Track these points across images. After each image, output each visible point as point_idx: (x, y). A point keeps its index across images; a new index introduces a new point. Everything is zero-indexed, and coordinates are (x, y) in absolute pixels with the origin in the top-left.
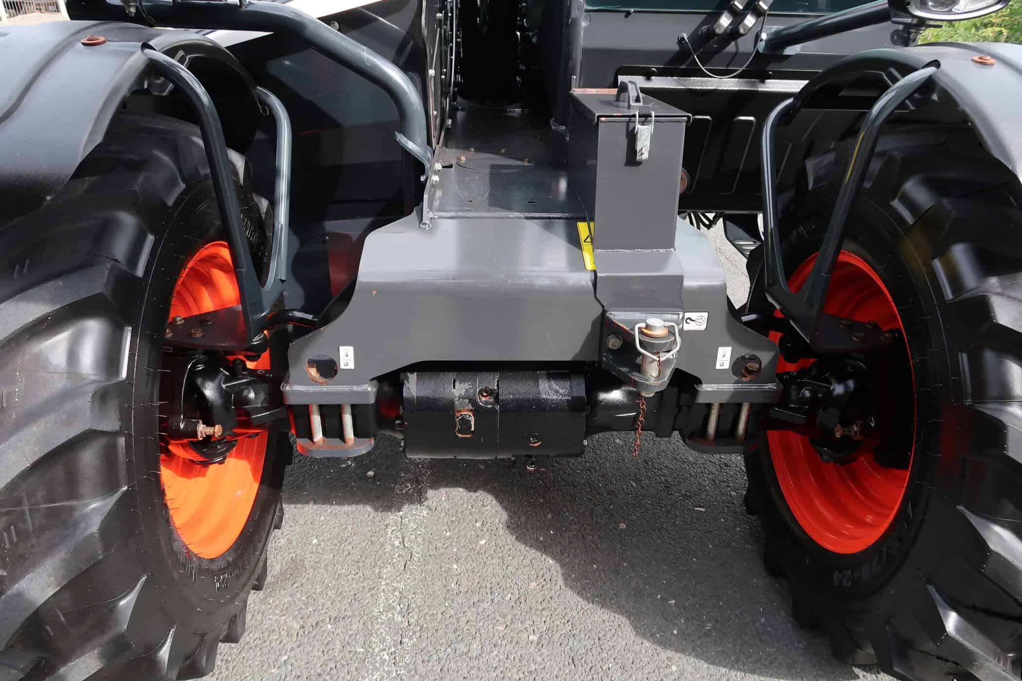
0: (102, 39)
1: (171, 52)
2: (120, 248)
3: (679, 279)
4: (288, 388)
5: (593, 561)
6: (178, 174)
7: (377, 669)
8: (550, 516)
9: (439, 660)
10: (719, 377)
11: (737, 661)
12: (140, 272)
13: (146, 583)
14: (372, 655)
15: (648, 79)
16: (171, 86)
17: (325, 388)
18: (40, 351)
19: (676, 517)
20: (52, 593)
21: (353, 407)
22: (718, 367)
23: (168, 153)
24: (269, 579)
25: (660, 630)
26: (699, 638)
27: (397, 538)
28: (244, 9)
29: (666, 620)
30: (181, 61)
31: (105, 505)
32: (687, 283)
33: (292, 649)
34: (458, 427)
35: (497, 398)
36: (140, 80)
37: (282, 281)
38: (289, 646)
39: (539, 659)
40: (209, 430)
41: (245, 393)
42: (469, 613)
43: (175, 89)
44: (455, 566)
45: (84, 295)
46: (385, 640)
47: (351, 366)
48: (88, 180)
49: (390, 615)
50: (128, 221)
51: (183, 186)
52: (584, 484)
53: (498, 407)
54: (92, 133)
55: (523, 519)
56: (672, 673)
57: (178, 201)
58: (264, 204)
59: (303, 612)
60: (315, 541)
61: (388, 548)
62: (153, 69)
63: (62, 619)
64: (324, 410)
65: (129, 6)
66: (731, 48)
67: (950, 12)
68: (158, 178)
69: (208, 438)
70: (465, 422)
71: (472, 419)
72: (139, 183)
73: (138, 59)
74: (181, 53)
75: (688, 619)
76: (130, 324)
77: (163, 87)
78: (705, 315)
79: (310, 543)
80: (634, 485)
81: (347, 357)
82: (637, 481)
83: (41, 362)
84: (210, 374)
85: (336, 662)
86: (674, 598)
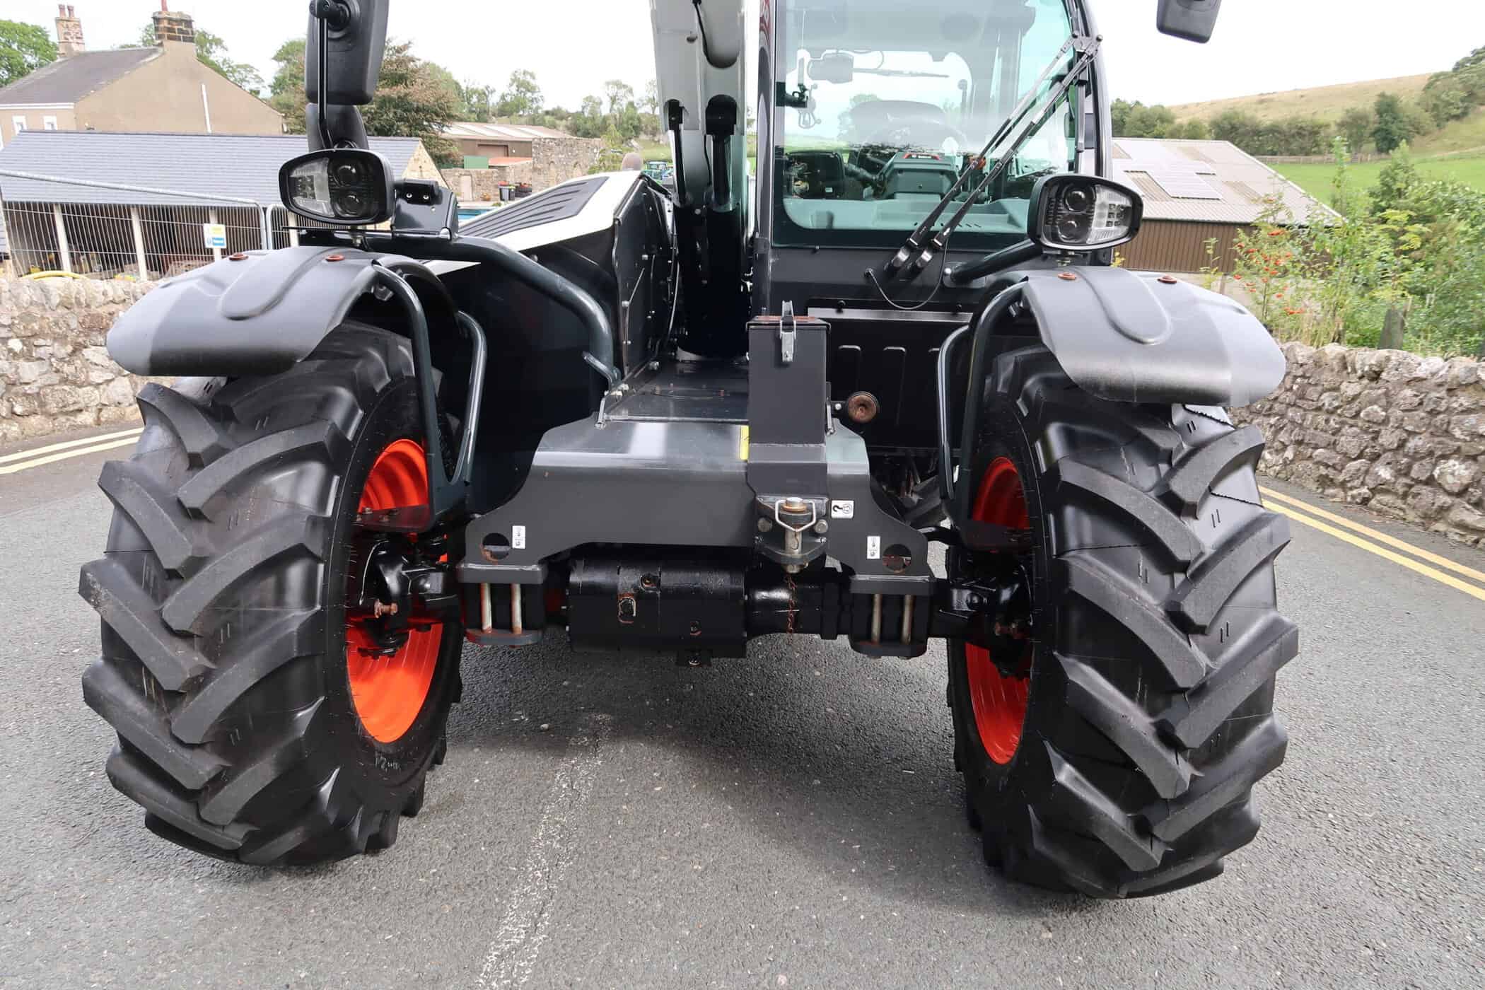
0: (341, 257)
1: (394, 268)
2: (338, 416)
3: (824, 467)
4: (463, 566)
5: (777, 809)
6: (385, 369)
7: (529, 884)
8: (737, 771)
9: (595, 879)
10: (872, 566)
11: (916, 896)
12: (350, 436)
13: (323, 704)
14: (525, 872)
15: (839, 311)
16: (391, 293)
17: (497, 568)
18: (270, 485)
19: (880, 776)
20: (252, 683)
21: (523, 587)
22: (869, 557)
23: (380, 352)
24: (424, 809)
25: (837, 867)
26: (879, 877)
27: (565, 781)
28: (453, 242)
29: (846, 860)
30: (401, 275)
31: (303, 616)
32: (829, 471)
33: (442, 865)
34: (620, 612)
35: (659, 584)
36: (369, 287)
37: (467, 484)
38: (439, 862)
39: (701, 884)
40: (386, 608)
41: (422, 582)
42: (633, 845)
43: (393, 297)
44: (625, 807)
45: (308, 442)
46: (540, 861)
47: (523, 546)
48: (318, 362)
49: (548, 843)
50: (345, 394)
51: (388, 379)
52: (782, 745)
53: (659, 593)
54: (334, 318)
55: (707, 772)
56: (841, 903)
57: (384, 390)
58: (454, 422)
59: (458, 837)
60: (477, 781)
61: (555, 789)
62: (379, 280)
63: (251, 723)
64: (494, 589)
65: (356, 238)
66: (917, 282)
67: (1084, 243)
68: (371, 370)
69: (386, 615)
70: (627, 606)
71: (634, 603)
72: (357, 367)
73: (368, 271)
74: (400, 271)
75: (871, 862)
76: (338, 474)
77: (385, 294)
78: (852, 503)
79: (472, 782)
80: (839, 748)
81: (519, 537)
82: (843, 745)
83: (269, 493)
84: (391, 562)
85: (486, 877)
86: (859, 843)
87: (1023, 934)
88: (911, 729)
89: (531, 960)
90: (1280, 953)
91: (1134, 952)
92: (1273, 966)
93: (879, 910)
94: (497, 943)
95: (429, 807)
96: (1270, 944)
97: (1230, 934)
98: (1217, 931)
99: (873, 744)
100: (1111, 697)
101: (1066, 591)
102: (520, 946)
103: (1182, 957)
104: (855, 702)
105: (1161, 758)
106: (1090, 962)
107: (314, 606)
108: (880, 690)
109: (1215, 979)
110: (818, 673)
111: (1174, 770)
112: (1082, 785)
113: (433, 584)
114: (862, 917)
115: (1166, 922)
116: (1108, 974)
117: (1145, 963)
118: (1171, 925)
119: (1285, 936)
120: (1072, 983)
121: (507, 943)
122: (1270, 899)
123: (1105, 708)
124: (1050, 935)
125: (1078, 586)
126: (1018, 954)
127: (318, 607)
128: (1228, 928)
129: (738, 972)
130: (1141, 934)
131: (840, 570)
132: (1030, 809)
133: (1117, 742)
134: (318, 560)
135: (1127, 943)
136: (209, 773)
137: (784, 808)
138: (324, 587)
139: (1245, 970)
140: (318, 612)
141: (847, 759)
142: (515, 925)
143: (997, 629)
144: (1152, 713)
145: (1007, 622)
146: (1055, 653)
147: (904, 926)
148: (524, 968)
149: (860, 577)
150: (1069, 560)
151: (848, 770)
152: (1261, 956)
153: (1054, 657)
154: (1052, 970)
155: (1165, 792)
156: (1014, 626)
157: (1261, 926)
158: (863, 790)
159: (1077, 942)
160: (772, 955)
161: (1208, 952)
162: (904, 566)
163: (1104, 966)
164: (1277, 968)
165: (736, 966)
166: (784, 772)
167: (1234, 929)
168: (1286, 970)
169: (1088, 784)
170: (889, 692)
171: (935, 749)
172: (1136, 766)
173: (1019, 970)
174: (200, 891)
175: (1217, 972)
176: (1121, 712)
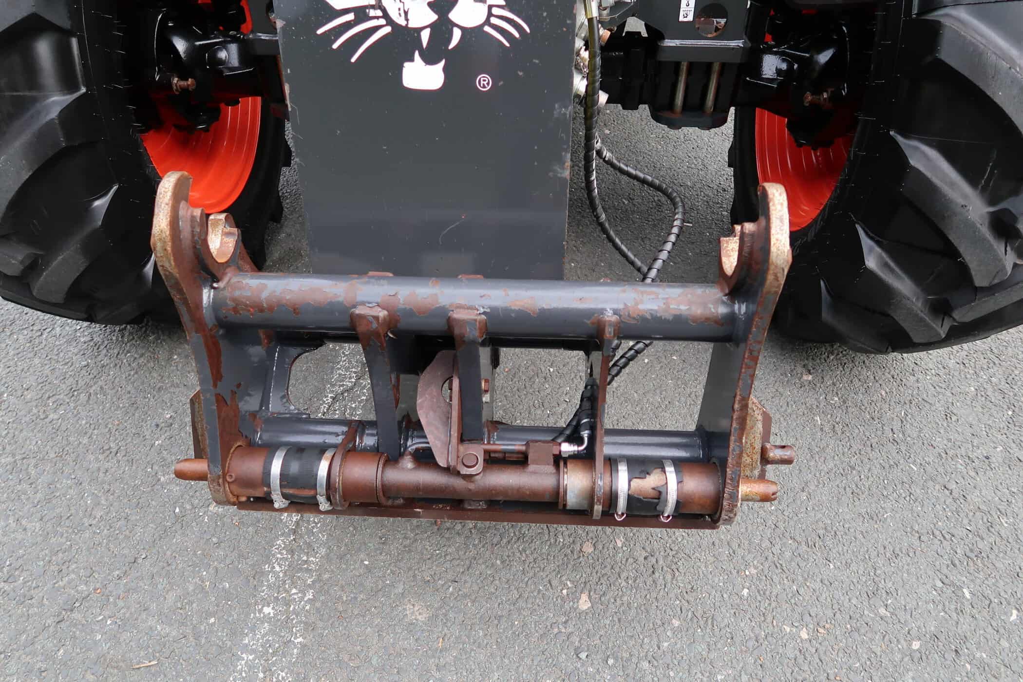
87: (786, 376)
88: (689, 184)
89: (360, 402)
90: (1011, 394)
91: (883, 393)
92: (1006, 407)
93: (661, 355)
94: (333, 385)
95: (273, 261)
96: (1004, 386)
97: (968, 376)
98: (956, 374)
99: (656, 198)
100: (952, 184)
101: (929, 59)
102: (352, 388)
103: (926, 398)
104: (640, 158)
105: (990, 249)
106: (844, 402)
107: (78, 89)
108: (663, 147)
109: (954, 418)
110: (607, 132)
111: (1000, 260)
112: (892, 271)
113: (230, 55)
114: (646, 361)
115: (912, 365)
116: (860, 414)
117: (892, 403)
118: (916, 369)
119: (1016, 378)
120: (829, 422)
121: (340, 386)
122: (1005, 344)
123: (945, 196)
124: (810, 377)
125: (947, 54)
126: (782, 395)
127: (83, 90)
128: (966, 370)
129: (539, 412)
130: (890, 376)
131: (645, 34)
132: (822, 283)
133: (946, 232)
134: (68, 33)
135: (877, 385)
136: (22, 262)
137: (579, 259)
138: (84, 66)
139: (981, 410)
140: (84, 94)
141: (633, 212)
142: (347, 369)
143: (809, 97)
144: (992, 201)
145: (817, 92)
146: (892, 133)
147: (682, 369)
148: (355, 409)
149: (669, 43)
150: (942, 20)
151: (634, 223)
152: (995, 397)
153: (892, 138)
154: (811, 409)
155: (979, 281)
156: (825, 95)
157: (996, 368)
158: (647, 242)
159: (834, 384)
160: (568, 396)
161: (948, 394)
162: (717, 29)
163: (856, 406)
164: (1009, 408)
165: (537, 406)
166: (578, 225)
167: (971, 372)
168: (1017, 410)
169: (897, 269)
170: (670, 149)
171: (711, 203)
172: (960, 256)
173: (783, 410)
174: (82, 340)
175: (955, 411)
176: (961, 201)
